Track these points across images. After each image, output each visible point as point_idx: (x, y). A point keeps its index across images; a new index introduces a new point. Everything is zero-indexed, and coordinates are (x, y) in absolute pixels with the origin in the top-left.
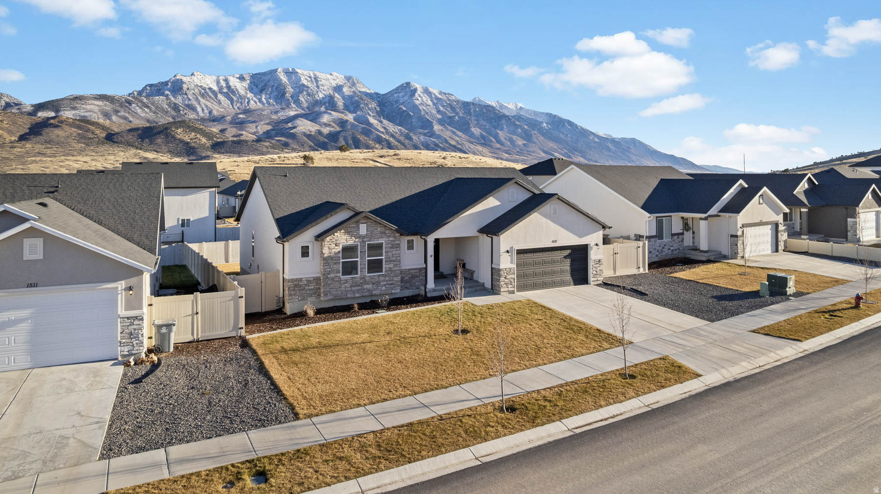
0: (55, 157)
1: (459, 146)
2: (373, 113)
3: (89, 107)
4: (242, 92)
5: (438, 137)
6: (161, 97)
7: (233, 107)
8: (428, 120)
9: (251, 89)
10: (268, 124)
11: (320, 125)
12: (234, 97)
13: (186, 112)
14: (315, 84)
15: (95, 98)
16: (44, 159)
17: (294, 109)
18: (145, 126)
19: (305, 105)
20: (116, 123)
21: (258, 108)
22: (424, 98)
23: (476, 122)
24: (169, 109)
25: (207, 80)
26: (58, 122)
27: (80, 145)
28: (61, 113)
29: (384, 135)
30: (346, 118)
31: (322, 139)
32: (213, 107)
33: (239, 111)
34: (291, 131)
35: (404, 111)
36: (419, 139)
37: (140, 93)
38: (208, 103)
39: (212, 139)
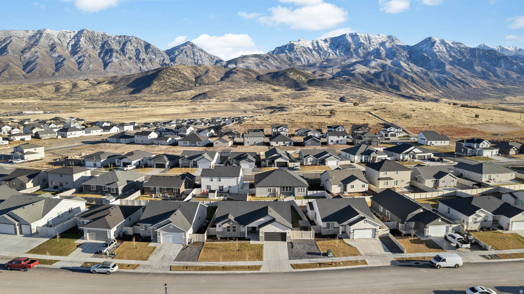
0: (235, 89)
1: (463, 80)
2: (404, 59)
3: (250, 61)
4: (326, 49)
5: (448, 74)
6: (283, 54)
7: (320, 58)
8: (442, 62)
9: (330, 47)
10: (339, 68)
11: (369, 68)
12: (321, 52)
13: (295, 62)
14: (368, 42)
15: (252, 56)
16: (230, 90)
17: (355, 58)
18: (275, 71)
19: (362, 55)
20: (262, 70)
21: (334, 58)
22: (440, 47)
23: (479, 62)
24: (287, 61)
25: (307, 43)
26: (236, 70)
27: (245, 82)
28: (238, 65)
29: (410, 73)
30: (386, 63)
31: (370, 76)
32: (310, 58)
33: (324, 60)
34: (352, 72)
35: (426, 57)
36: (434, 75)
37: (273, 52)
38: (307, 57)
39: (308, 78)
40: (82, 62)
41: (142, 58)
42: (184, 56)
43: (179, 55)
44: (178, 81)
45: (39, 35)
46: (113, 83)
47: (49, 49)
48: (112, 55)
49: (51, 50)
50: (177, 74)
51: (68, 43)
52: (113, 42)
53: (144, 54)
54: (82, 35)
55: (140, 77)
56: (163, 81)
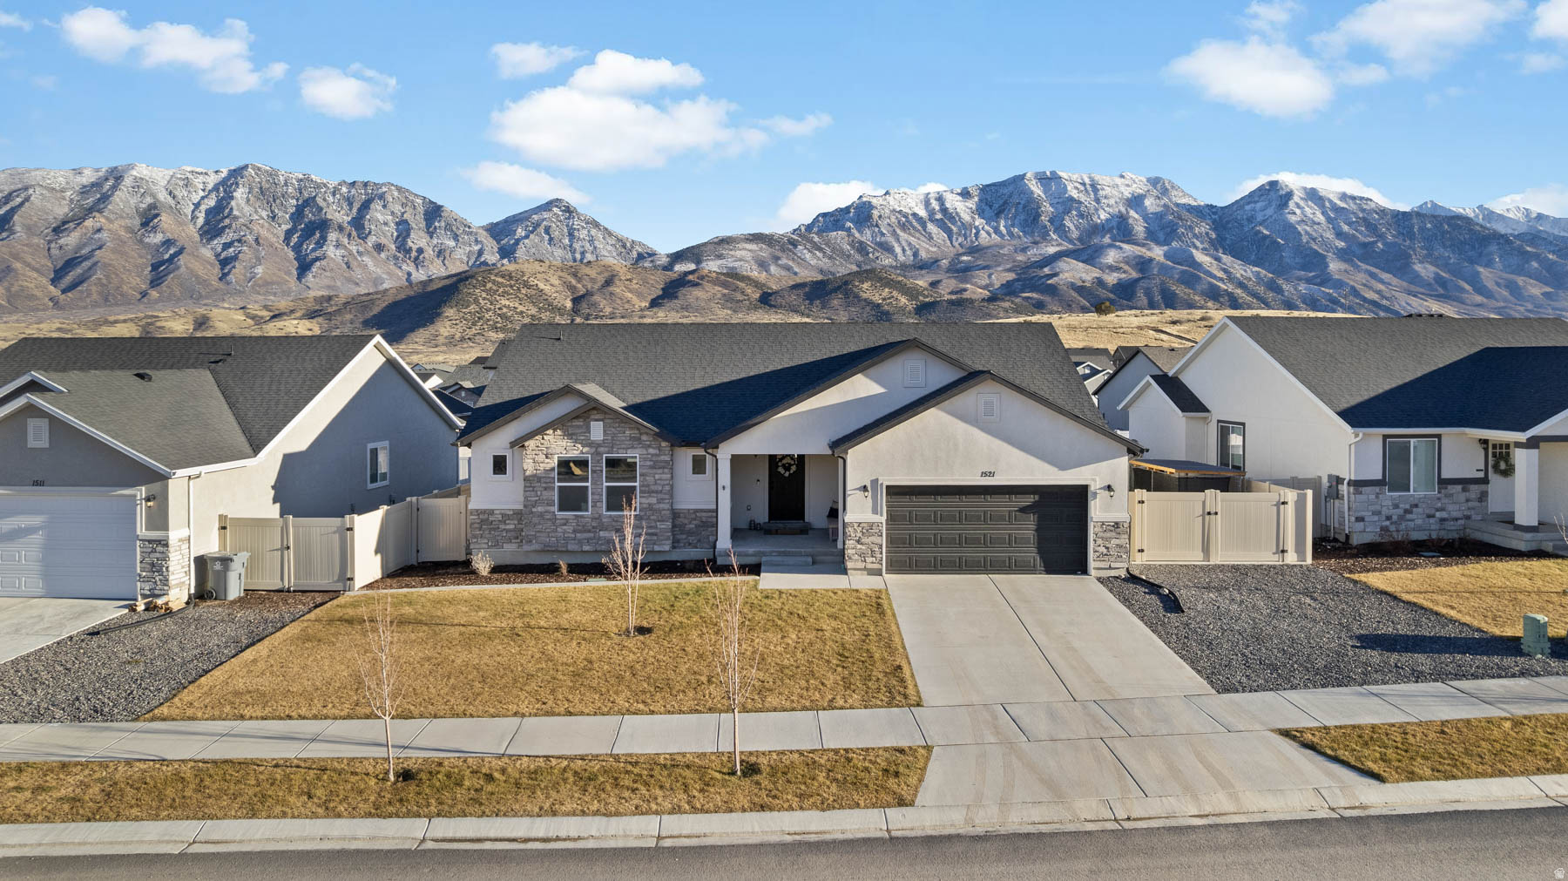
1: (1384, 302)
2: (1202, 243)
3: (739, 254)
4: (966, 217)
5: (1339, 284)
6: (840, 232)
7: (951, 243)
8: (1316, 252)
9: (980, 211)
10: (1009, 270)
11: (1100, 269)
12: (953, 227)
13: (877, 254)
14: (1092, 196)
15: (747, 239)
17: (1054, 243)
18: (815, 279)
19: (1075, 234)
20: (776, 277)
21: (992, 243)
22: (1307, 209)
23: (1425, 252)
24: (852, 252)
25: (909, 200)
26: (698, 278)
27: (725, 311)
28: (704, 264)
29: (1224, 283)
30: (1149, 254)
31: (1103, 293)
32: (919, 244)
33: (961, 251)
34: (1049, 282)
35: (1266, 237)
36: (1296, 289)
37: (809, 228)
38: (912, 239)
39: (916, 298)
40: (235, 258)
41: (415, 247)
42: (542, 240)
43: (527, 237)
44: (521, 308)
45: (111, 182)
46: (320, 315)
47: (137, 222)
48: (324, 239)
49: (145, 224)
50: (519, 289)
51: (197, 206)
52: (331, 199)
53: (422, 234)
54: (241, 181)
55: (402, 296)
56: (473, 308)
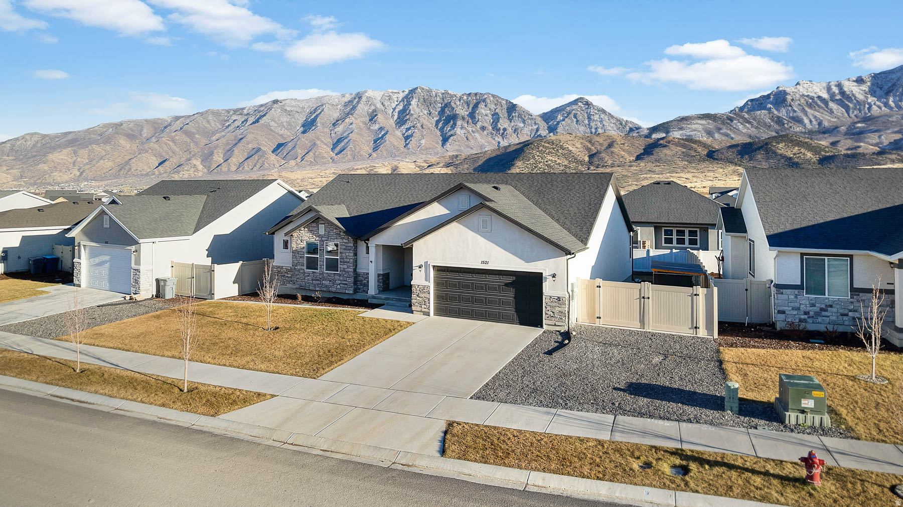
0: (662, 174)
3: (693, 126)
4: (861, 97)
6: (763, 111)
7: (849, 115)
9: (872, 92)
10: (895, 133)
12: (850, 104)
13: (790, 125)
15: (699, 117)
16: (653, 176)
18: (745, 142)
20: (719, 141)
21: (883, 113)
24: (772, 124)
25: (814, 87)
26: (666, 142)
27: (684, 162)
28: (671, 134)
32: (822, 117)
33: (856, 120)
37: (741, 109)
38: (817, 114)
39: (819, 153)
40: (411, 136)
41: (502, 128)
42: (572, 121)
43: (563, 120)
44: (559, 161)
45: (357, 100)
46: (452, 166)
47: (368, 119)
48: (455, 124)
49: (371, 120)
50: (557, 150)
51: (394, 109)
52: (458, 103)
53: (506, 120)
54: (414, 95)
55: (494, 155)
56: (532, 161)
